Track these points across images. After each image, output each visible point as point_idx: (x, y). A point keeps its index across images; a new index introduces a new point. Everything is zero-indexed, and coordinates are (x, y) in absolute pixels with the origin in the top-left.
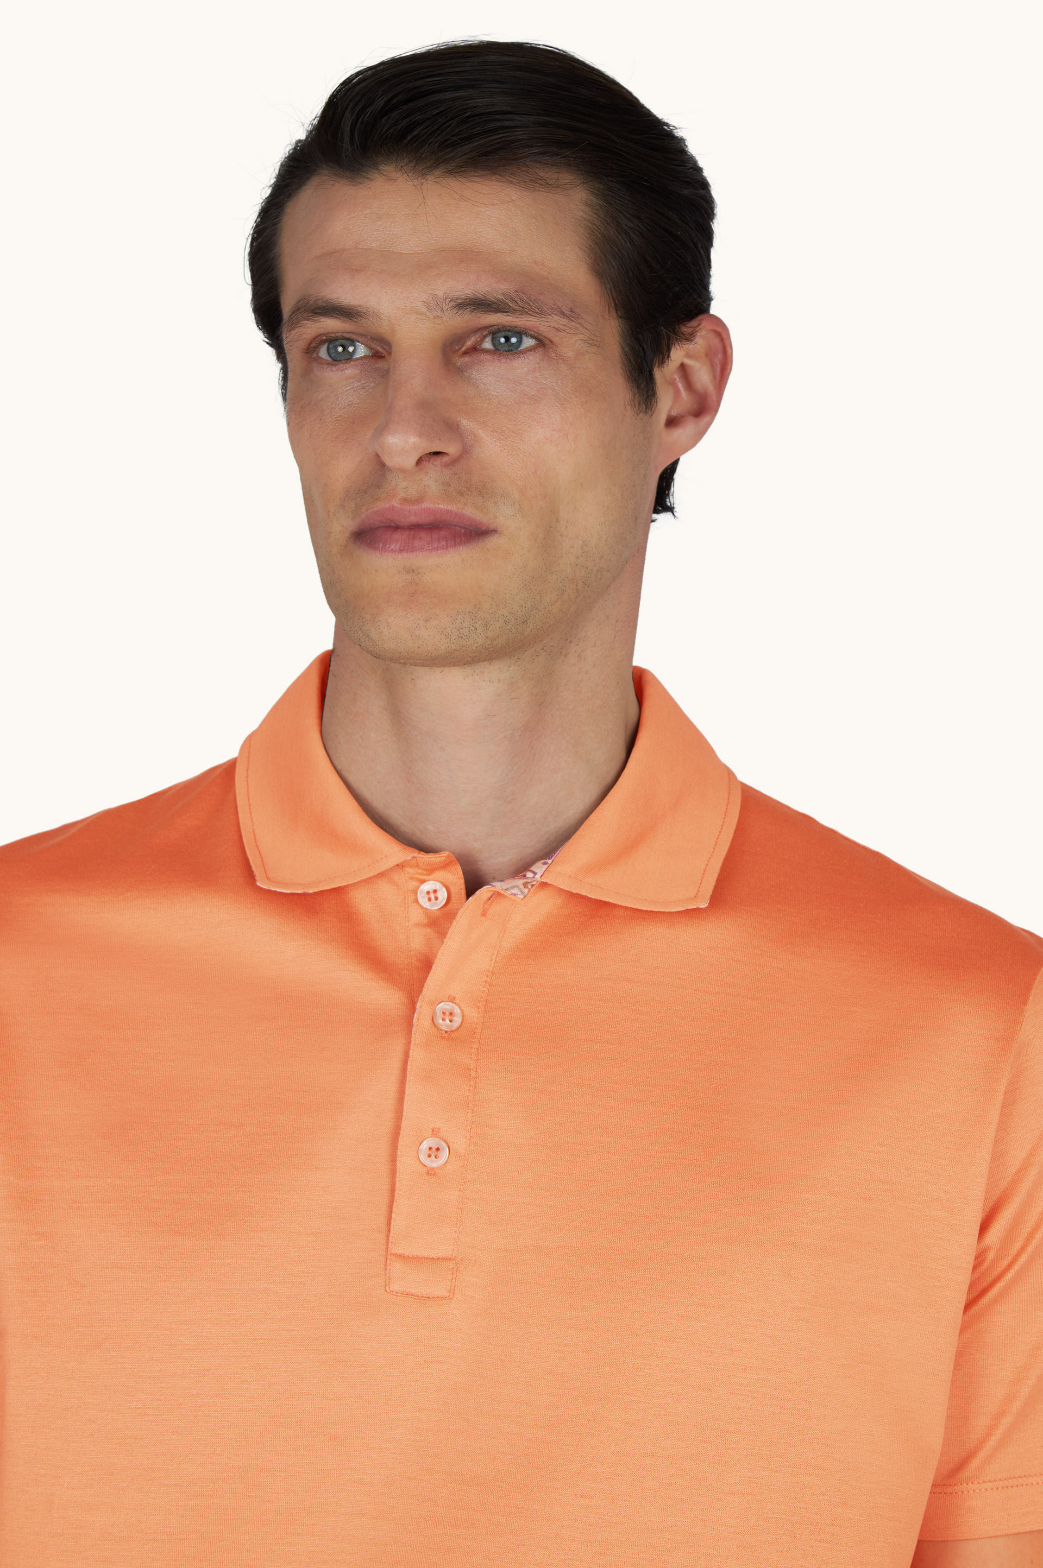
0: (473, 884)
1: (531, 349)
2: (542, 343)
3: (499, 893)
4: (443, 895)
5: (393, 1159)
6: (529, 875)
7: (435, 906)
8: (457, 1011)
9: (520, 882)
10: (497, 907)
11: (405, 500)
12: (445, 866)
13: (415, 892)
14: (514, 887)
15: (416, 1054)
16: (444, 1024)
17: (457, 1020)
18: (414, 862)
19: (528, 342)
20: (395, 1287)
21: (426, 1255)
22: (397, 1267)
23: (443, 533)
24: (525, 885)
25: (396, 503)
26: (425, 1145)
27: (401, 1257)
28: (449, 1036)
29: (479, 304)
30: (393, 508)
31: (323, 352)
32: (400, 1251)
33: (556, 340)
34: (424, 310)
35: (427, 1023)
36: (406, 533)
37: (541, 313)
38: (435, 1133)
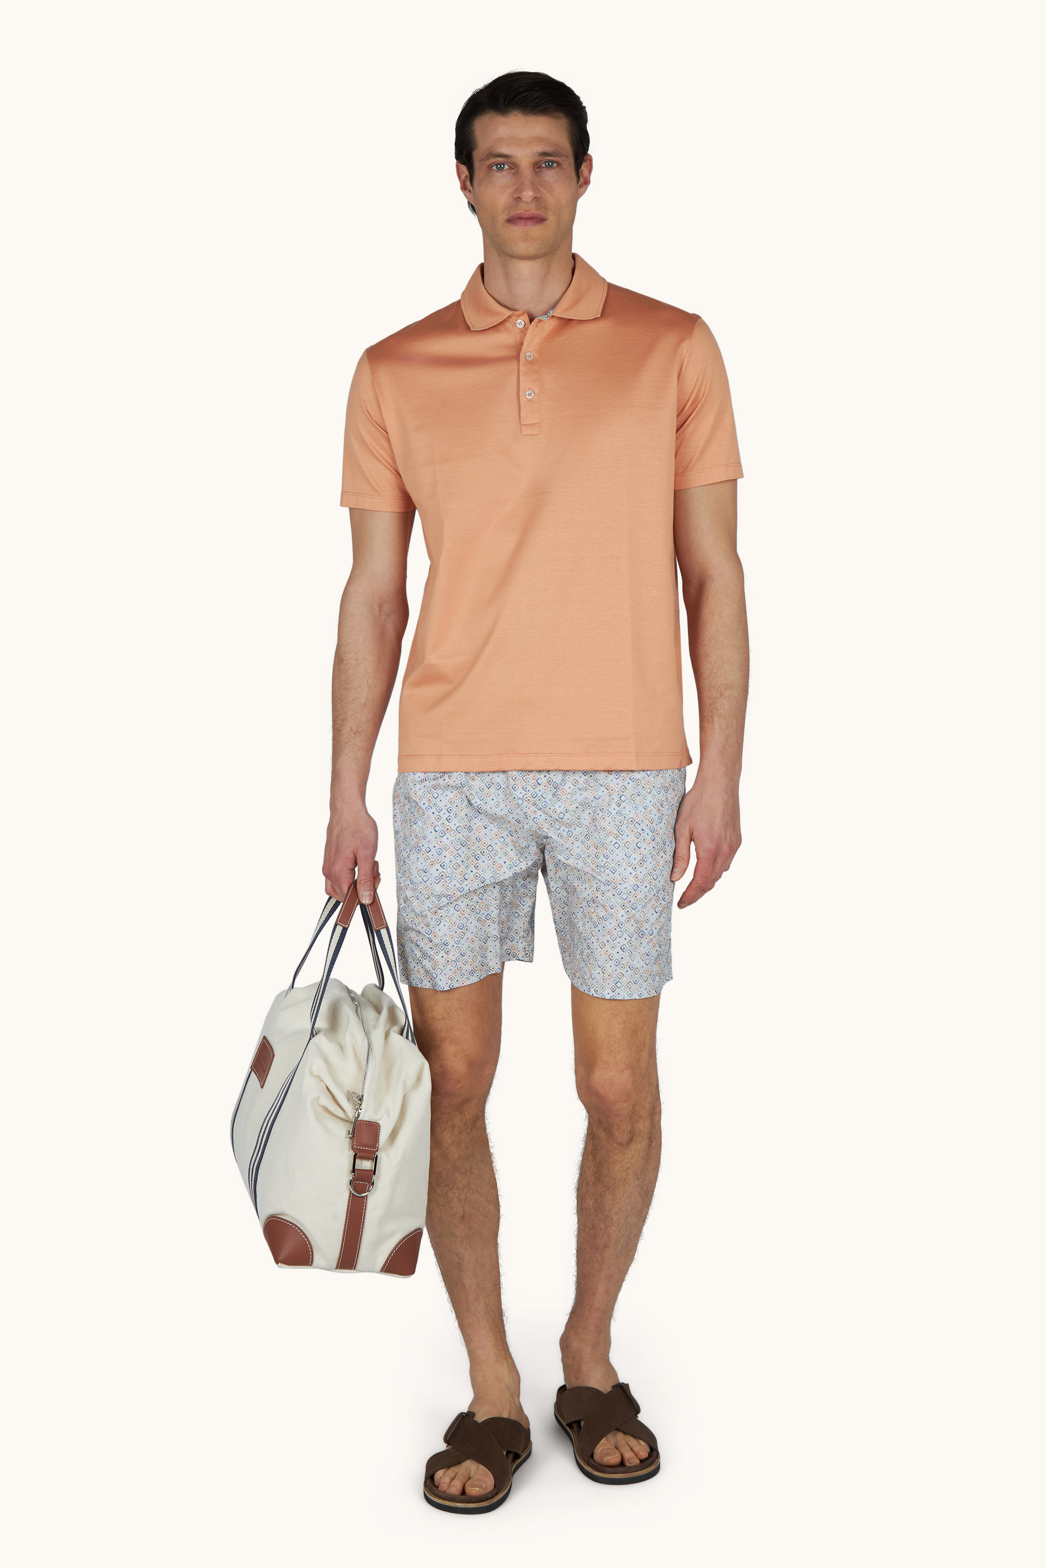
0: (531, 320)
1: (556, 167)
2: (559, 164)
3: (540, 320)
4: (523, 323)
5: (519, 399)
6: (548, 314)
7: (522, 326)
8: (532, 355)
9: (546, 316)
10: (540, 325)
11: (525, 210)
12: (522, 314)
13: (515, 323)
14: (545, 318)
15: (522, 368)
16: (529, 359)
17: (532, 357)
18: (513, 314)
19: (555, 165)
20: (524, 433)
21: (531, 423)
22: (523, 428)
23: (535, 220)
24: (547, 317)
25: (523, 211)
26: (527, 393)
27: (525, 425)
28: (531, 362)
29: (545, 154)
30: (522, 213)
31: (494, 168)
32: (524, 423)
33: (562, 164)
34: (530, 157)
35: (524, 359)
36: (525, 220)
37: (561, 156)
38: (530, 389)
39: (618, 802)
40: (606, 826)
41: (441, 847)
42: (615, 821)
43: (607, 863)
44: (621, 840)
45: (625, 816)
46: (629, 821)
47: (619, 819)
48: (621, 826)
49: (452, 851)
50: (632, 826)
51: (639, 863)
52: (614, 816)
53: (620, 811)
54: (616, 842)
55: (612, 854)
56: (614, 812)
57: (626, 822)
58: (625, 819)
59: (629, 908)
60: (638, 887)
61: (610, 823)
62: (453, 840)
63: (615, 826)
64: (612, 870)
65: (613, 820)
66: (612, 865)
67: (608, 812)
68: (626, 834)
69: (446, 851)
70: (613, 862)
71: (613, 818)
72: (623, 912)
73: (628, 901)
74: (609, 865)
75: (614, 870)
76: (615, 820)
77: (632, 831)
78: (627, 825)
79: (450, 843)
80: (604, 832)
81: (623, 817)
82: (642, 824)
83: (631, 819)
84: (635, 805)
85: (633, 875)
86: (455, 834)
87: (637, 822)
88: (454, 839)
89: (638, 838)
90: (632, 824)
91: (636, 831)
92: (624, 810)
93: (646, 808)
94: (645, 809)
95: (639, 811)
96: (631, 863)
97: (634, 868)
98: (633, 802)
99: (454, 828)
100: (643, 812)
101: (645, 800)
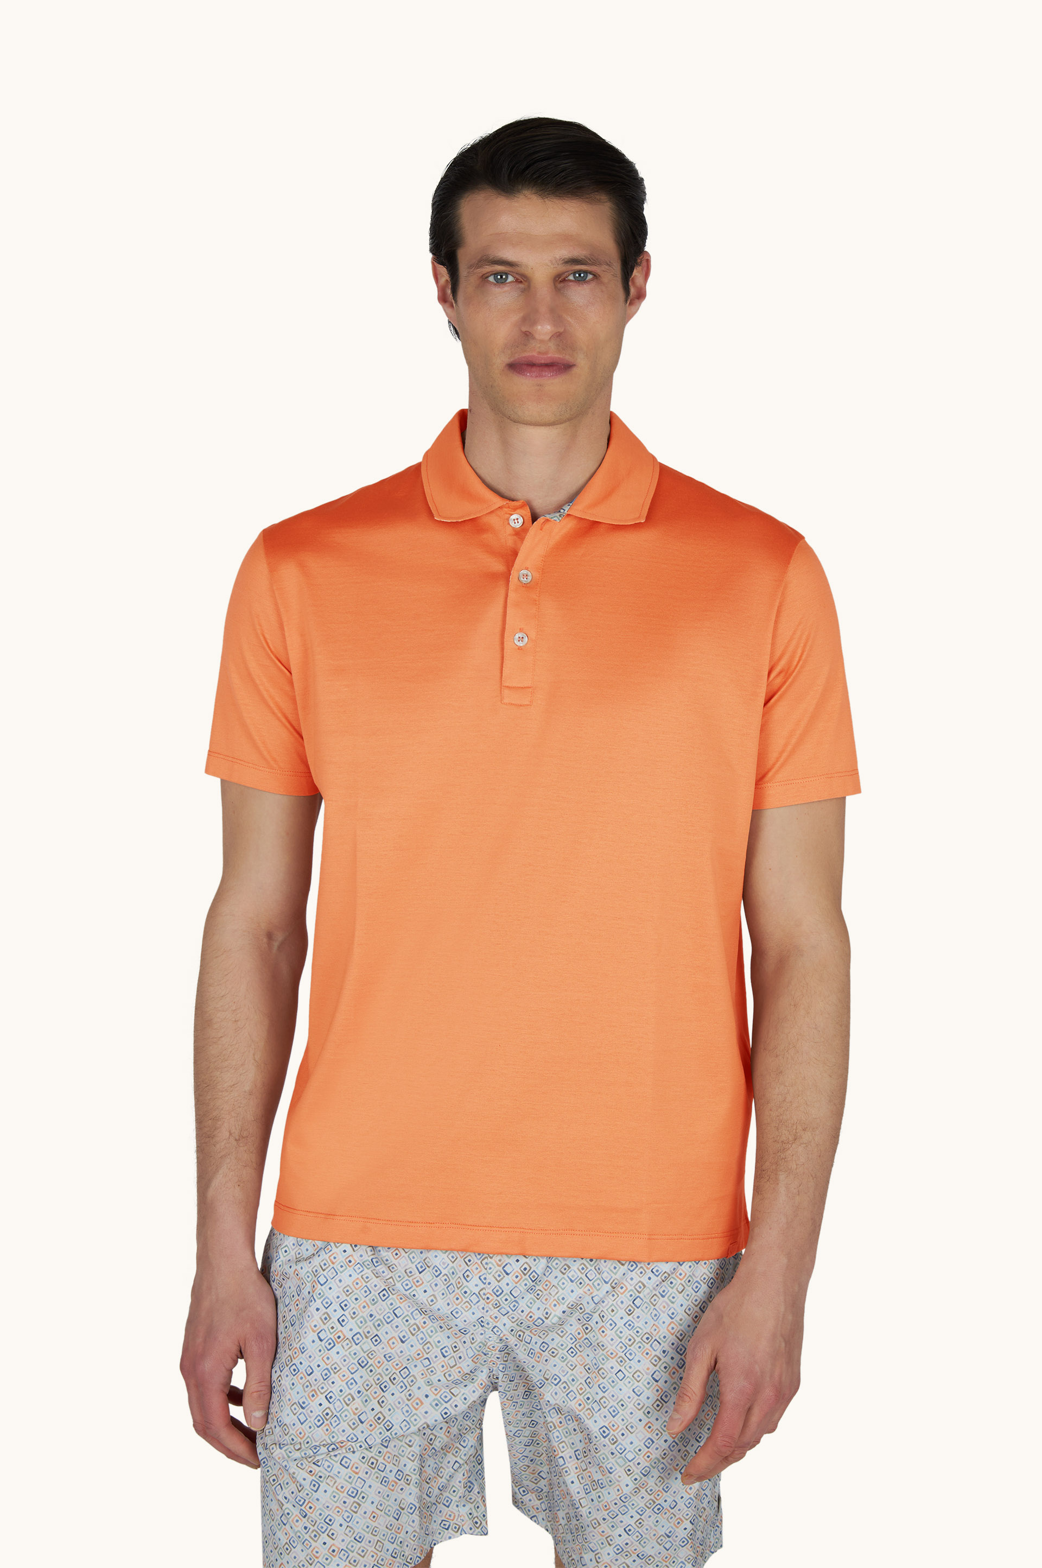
0: (534, 518)
1: (592, 280)
2: (596, 276)
3: (548, 520)
4: (521, 520)
5: (502, 643)
6: (562, 511)
7: (518, 525)
8: (529, 574)
9: (558, 514)
10: (547, 526)
11: (539, 353)
12: (521, 507)
13: (508, 519)
14: (556, 517)
15: (512, 595)
16: (524, 580)
17: (530, 578)
18: (506, 505)
19: (590, 277)
20: (506, 701)
21: (519, 686)
22: (506, 692)
23: (555, 368)
24: (560, 516)
25: (535, 354)
26: (517, 636)
27: (508, 687)
28: (526, 586)
29: (574, 261)
30: (533, 356)
31: (491, 279)
32: (507, 685)
33: (602, 275)
34: (550, 264)
35: (516, 580)
36: (538, 368)
37: (600, 264)
38: (521, 630)
39: (630, 1308)
40: (606, 1344)
41: (329, 1367)
42: (620, 1338)
43: (604, 1399)
44: (627, 1368)
45: (638, 1329)
46: (644, 1339)
47: (627, 1334)
48: (630, 1346)
49: (344, 1373)
50: (648, 1346)
51: (655, 1405)
52: (621, 1329)
53: (630, 1322)
54: (620, 1370)
55: (613, 1387)
56: (620, 1323)
57: (638, 1339)
58: (638, 1334)
59: (637, 1474)
60: (653, 1442)
61: (612, 1340)
62: (345, 1356)
63: (621, 1344)
64: (611, 1410)
65: (617, 1335)
66: (612, 1403)
67: (611, 1322)
68: (637, 1359)
69: (335, 1373)
70: (614, 1398)
71: (618, 1332)
72: (628, 1480)
73: (636, 1463)
74: (607, 1402)
75: (614, 1411)
76: (621, 1335)
77: (647, 1354)
78: (640, 1344)
79: (342, 1361)
80: (601, 1352)
81: (635, 1331)
82: (665, 1342)
83: (647, 1336)
84: (655, 1312)
85: (644, 1422)
86: (350, 1345)
87: (656, 1340)
88: (347, 1353)
89: (655, 1366)
90: (647, 1344)
91: (654, 1353)
92: (638, 1320)
93: (673, 1316)
94: (672, 1318)
95: (661, 1322)
96: (642, 1405)
97: (646, 1412)
98: (653, 1307)
99: (349, 1335)
100: (667, 1323)
101: (673, 1303)
